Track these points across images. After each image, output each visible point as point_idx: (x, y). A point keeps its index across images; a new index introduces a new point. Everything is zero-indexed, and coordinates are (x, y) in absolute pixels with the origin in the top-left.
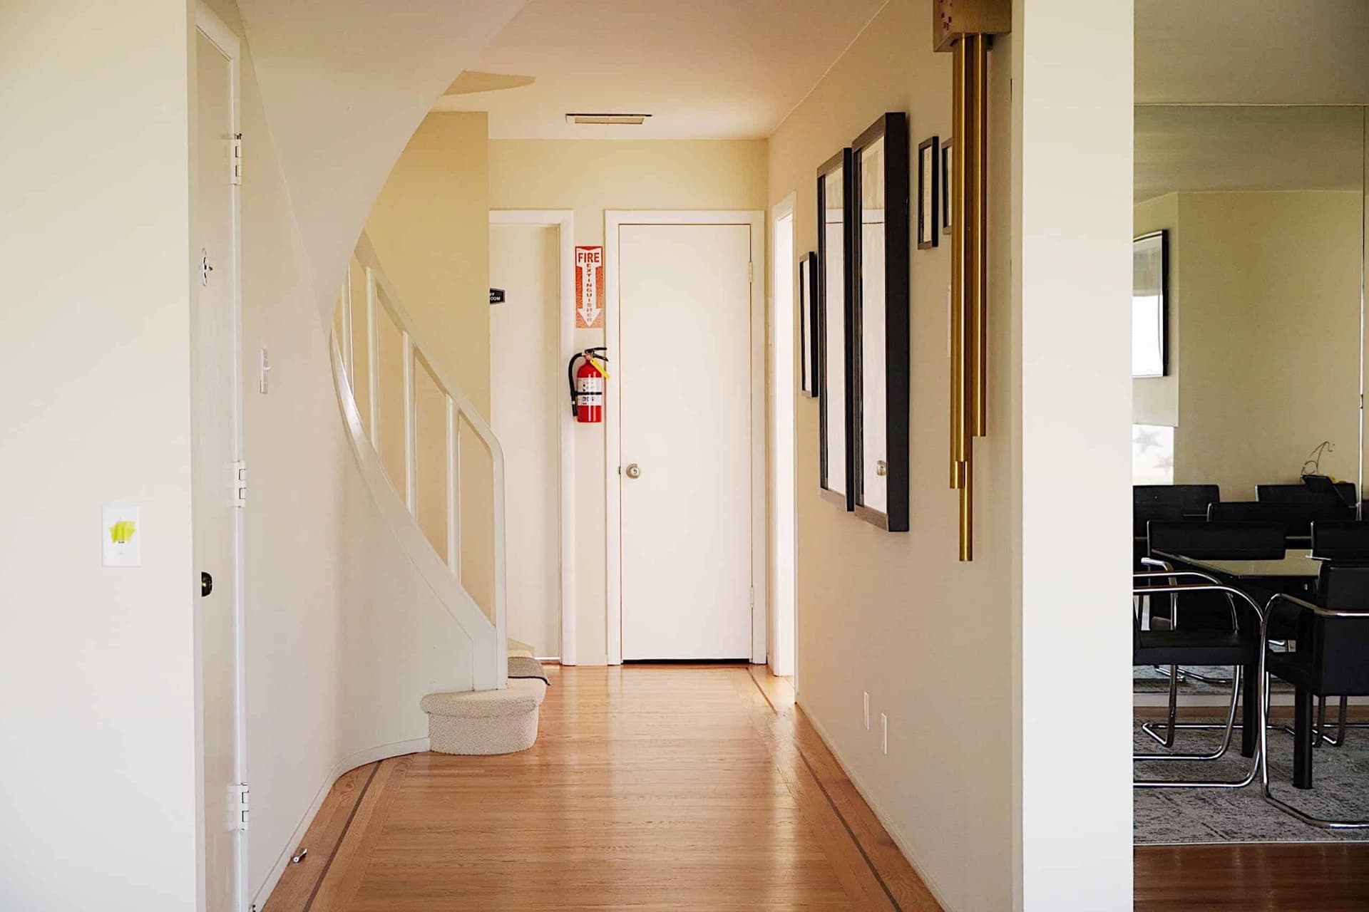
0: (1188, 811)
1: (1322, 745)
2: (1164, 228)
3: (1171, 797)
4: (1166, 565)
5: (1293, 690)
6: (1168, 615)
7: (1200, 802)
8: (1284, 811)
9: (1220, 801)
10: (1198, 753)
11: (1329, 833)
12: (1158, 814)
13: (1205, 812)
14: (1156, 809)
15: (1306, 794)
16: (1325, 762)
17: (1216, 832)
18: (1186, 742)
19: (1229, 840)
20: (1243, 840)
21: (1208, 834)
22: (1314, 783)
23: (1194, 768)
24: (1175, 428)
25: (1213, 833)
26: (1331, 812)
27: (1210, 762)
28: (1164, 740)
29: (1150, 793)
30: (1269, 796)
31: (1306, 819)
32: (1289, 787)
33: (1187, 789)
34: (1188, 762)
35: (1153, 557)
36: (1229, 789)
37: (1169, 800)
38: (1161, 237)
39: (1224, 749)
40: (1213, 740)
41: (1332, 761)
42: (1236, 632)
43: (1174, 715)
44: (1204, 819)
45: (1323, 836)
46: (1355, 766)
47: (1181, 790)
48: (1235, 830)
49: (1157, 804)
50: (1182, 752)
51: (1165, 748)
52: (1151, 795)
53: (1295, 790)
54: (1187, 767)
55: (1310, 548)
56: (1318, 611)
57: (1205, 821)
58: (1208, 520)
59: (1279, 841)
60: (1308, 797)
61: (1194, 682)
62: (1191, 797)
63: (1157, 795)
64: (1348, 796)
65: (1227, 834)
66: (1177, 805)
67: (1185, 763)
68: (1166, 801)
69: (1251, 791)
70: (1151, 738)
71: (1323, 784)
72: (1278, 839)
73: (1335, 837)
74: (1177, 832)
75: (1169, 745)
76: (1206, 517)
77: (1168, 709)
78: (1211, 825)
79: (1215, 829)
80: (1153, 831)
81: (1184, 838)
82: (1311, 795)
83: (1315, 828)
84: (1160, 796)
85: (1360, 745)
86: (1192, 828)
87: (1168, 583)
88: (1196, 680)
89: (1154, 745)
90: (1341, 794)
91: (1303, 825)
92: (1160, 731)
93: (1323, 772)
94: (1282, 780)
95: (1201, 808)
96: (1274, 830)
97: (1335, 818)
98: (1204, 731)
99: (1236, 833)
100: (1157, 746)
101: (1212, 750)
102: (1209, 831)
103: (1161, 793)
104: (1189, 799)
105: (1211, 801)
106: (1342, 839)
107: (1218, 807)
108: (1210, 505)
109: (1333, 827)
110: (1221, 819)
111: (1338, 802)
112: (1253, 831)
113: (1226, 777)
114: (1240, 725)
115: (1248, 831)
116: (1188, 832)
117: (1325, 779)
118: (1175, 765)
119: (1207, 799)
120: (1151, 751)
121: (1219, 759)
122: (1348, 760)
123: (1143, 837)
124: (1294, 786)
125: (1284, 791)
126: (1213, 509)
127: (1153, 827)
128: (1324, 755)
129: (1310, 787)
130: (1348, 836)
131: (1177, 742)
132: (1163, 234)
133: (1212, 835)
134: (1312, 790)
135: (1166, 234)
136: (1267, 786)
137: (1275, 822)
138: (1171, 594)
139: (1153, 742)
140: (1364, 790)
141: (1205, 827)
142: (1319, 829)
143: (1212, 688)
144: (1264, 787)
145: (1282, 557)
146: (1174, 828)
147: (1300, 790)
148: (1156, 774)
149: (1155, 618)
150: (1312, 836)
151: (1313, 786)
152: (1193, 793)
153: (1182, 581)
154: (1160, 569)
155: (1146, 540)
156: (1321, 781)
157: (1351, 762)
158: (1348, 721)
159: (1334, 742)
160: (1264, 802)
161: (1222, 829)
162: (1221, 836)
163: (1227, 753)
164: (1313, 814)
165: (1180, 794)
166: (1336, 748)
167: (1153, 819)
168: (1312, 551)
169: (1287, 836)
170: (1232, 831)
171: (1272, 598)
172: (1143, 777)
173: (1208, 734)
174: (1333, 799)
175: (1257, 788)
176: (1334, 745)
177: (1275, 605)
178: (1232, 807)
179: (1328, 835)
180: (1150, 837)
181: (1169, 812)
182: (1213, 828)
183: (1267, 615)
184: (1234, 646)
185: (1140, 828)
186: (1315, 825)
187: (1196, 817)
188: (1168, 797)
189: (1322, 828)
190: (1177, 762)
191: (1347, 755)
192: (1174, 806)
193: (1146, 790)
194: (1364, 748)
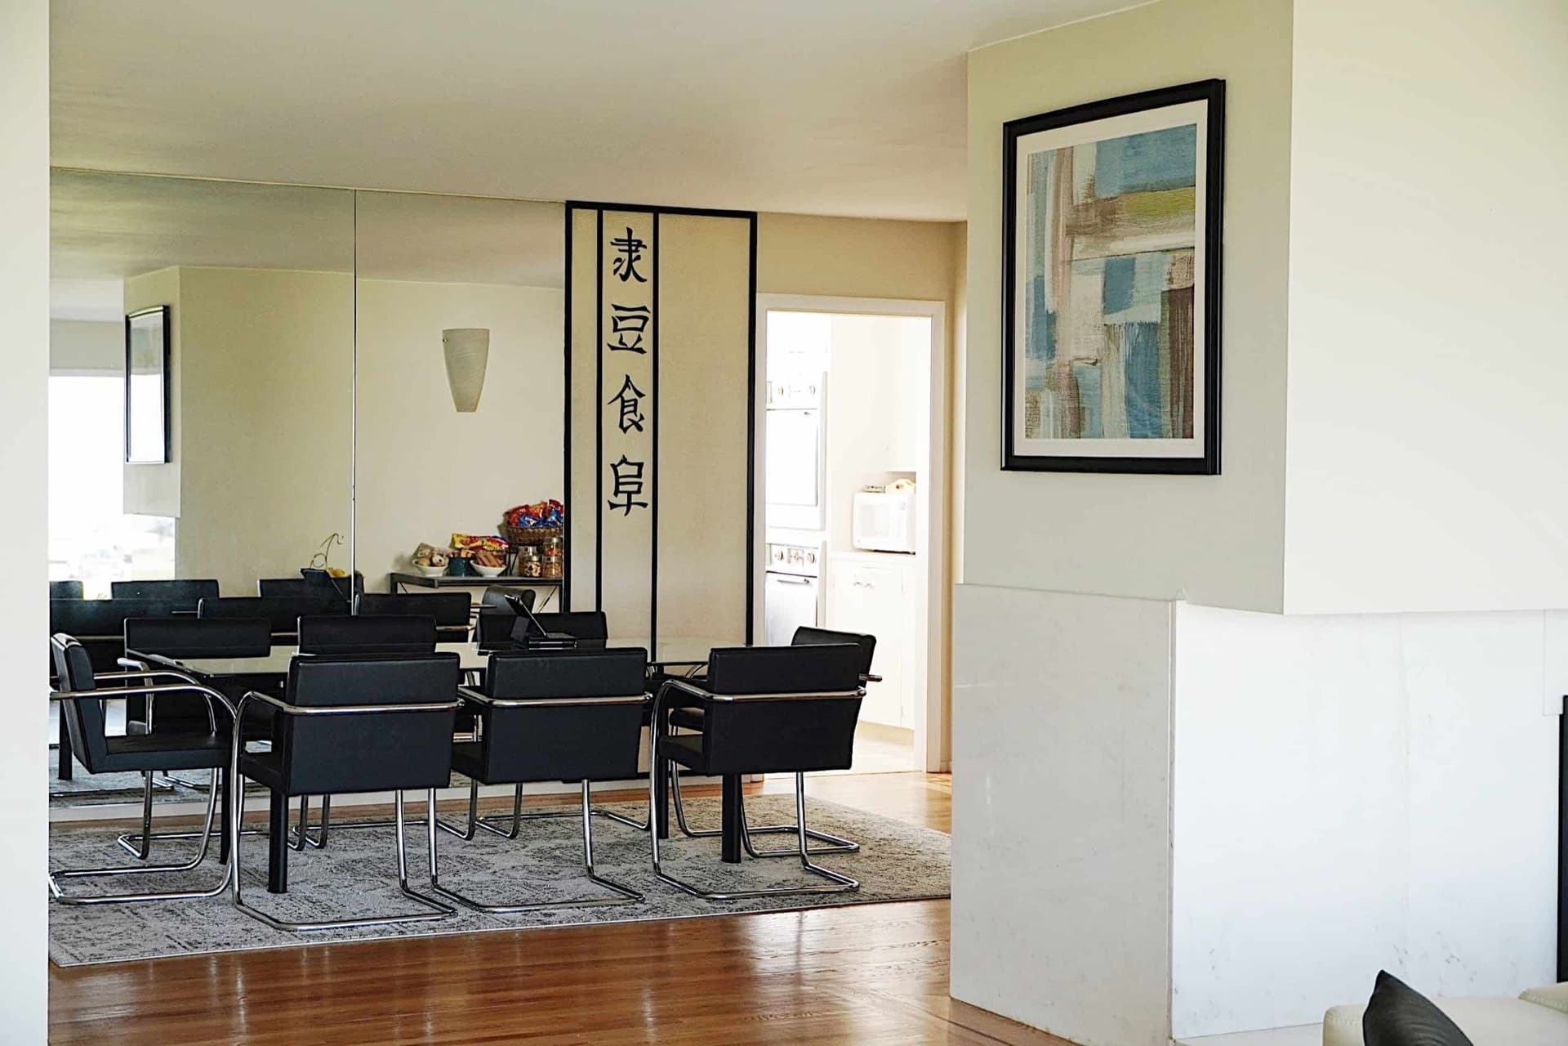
0: (154, 924)
1: (305, 848)
2: (166, 304)
3: (137, 911)
4: (142, 665)
5: (269, 793)
6: (143, 719)
7: (168, 915)
8: (254, 917)
9: (189, 911)
10: (174, 863)
11: (296, 936)
12: (120, 929)
13: (171, 924)
14: (119, 925)
15: (280, 898)
16: (304, 865)
17: (179, 943)
18: (162, 853)
19: (191, 951)
20: (207, 950)
21: (170, 947)
22: (289, 888)
23: (167, 880)
24: (176, 519)
25: (176, 944)
26: (302, 915)
27: (185, 872)
28: (139, 852)
29: (116, 908)
30: (240, 903)
31: (277, 925)
32: (263, 892)
33: (156, 901)
34: (162, 873)
35: (131, 657)
36: (201, 899)
37: (136, 914)
38: (162, 313)
39: (200, 857)
40: (193, 849)
41: (312, 864)
42: (214, 733)
43: (149, 824)
44: (168, 931)
45: (290, 939)
46: (335, 867)
47: (149, 903)
48: (200, 941)
49: (121, 919)
50: (157, 863)
51: (138, 860)
52: (116, 911)
53: (270, 895)
54: (160, 879)
55: (297, 645)
56: (287, 708)
57: (169, 934)
58: (199, 617)
59: (245, 948)
60: (280, 901)
61: (183, 789)
62: (159, 909)
63: (123, 910)
64: (322, 898)
65: (190, 944)
66: (143, 919)
67: (158, 874)
68: (132, 915)
69: (224, 899)
70: (125, 851)
71: (299, 887)
72: (243, 946)
73: (301, 939)
74: (137, 947)
75: (144, 857)
76: (196, 614)
77: (142, 821)
78: (175, 938)
79: (179, 941)
80: (112, 948)
81: (144, 952)
82: (284, 899)
83: (283, 932)
84: (127, 910)
85: (343, 847)
86: (154, 942)
87: (144, 684)
88: (185, 788)
89: (128, 858)
90: (315, 896)
91: (272, 930)
92: (137, 842)
93: (301, 875)
94: (258, 886)
95: (169, 919)
96: (241, 937)
97: (304, 921)
98: (185, 841)
99: (200, 943)
100: (131, 859)
101: (190, 859)
102: (172, 943)
103: (127, 908)
104: (156, 912)
105: (179, 912)
106: (308, 942)
107: (186, 918)
108: (201, 601)
109: (300, 931)
110: (187, 930)
111: (311, 904)
112: (218, 940)
113: (200, 886)
114: (218, 832)
115: (214, 940)
116: (150, 946)
117: (302, 882)
118: (148, 878)
119: (176, 911)
120: (123, 864)
121: (195, 869)
122: (329, 862)
123: (100, 955)
124: (268, 891)
125: (258, 897)
126: (204, 605)
127: (112, 943)
128: (305, 858)
129: (285, 891)
130: (314, 937)
131: (153, 854)
132: (164, 311)
133: (174, 947)
134: (287, 894)
135: (167, 311)
136: (239, 893)
137: (243, 929)
138: (147, 696)
139: (128, 855)
140: (339, 890)
141: (167, 939)
142: (286, 933)
143: (201, 795)
144: (236, 893)
145: (267, 654)
146: (134, 943)
147: (273, 895)
148: (126, 888)
149: (131, 722)
150: (277, 941)
151: (288, 890)
152: (162, 905)
153: (157, 681)
154: (135, 669)
155: (123, 640)
156: (297, 883)
157: (332, 864)
158: (330, 823)
159: (317, 845)
160: (235, 909)
161: (186, 940)
162: (184, 947)
163: (203, 861)
164: (282, 919)
165: (148, 907)
166: (318, 850)
167: (113, 935)
168: (298, 647)
169: (253, 942)
170: (196, 941)
171: (245, 696)
172: (110, 893)
173: (188, 843)
174: (306, 902)
175: (228, 895)
176: (317, 847)
177: (247, 705)
178: (201, 917)
179: (294, 938)
180: (108, 954)
181: (133, 927)
182: (176, 939)
183: (240, 714)
184: (212, 748)
185: (98, 946)
186: (283, 929)
187: (161, 930)
188: (134, 911)
189: (290, 931)
190: (149, 874)
191: (329, 857)
192: (139, 919)
193: (112, 905)
194: (347, 848)
